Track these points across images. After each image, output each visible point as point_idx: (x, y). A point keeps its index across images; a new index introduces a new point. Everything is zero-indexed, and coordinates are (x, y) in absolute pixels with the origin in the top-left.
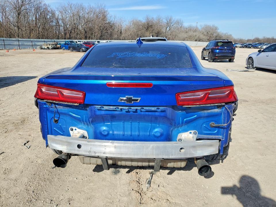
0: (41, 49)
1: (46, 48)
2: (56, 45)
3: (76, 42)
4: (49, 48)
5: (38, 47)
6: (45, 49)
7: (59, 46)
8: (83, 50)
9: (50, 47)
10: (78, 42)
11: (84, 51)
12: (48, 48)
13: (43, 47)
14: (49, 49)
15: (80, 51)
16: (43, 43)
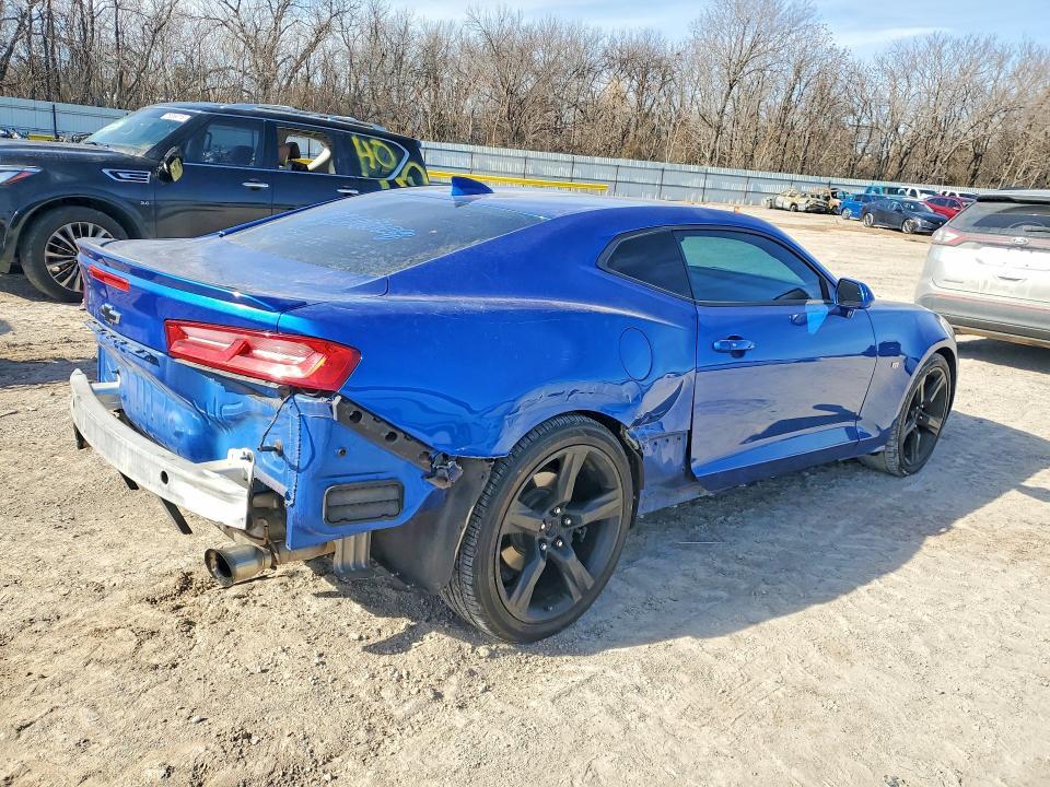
0: (771, 208)
1: (787, 205)
2: (827, 199)
3: (913, 193)
4: (796, 205)
5: (764, 201)
6: (782, 209)
7: (837, 202)
8: (915, 225)
9: (802, 203)
10: (922, 192)
11: (918, 230)
12: (795, 208)
13: (780, 201)
14: (797, 211)
15: (901, 231)
16: (785, 187)
